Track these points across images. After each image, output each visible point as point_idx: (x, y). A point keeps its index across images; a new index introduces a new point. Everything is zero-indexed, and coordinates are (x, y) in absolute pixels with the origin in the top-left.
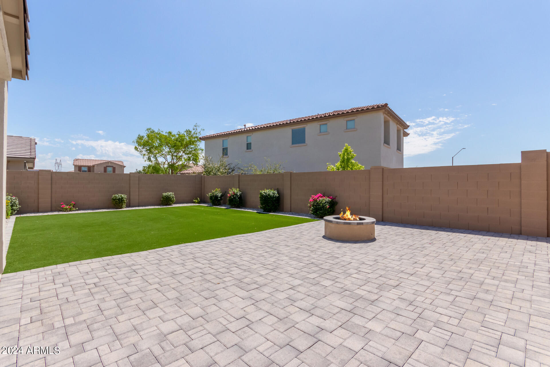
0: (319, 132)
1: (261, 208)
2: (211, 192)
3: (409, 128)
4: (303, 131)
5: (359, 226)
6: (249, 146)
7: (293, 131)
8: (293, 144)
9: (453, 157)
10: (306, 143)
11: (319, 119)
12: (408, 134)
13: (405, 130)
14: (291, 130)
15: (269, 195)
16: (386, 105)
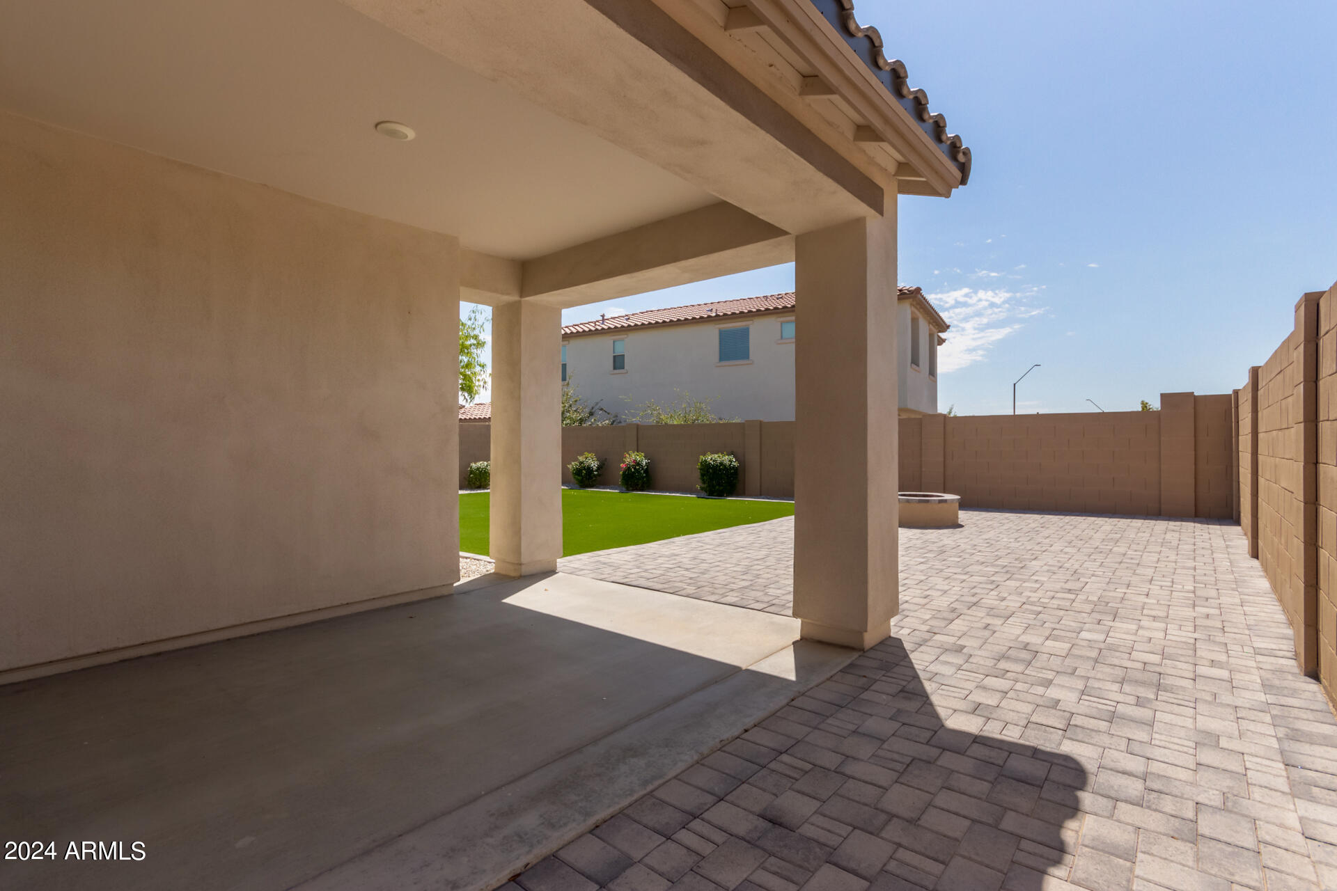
0: (780, 338)
1: (702, 489)
2: (576, 460)
3: (948, 330)
4: (745, 333)
5: (941, 505)
6: (618, 362)
7: (721, 333)
8: (721, 359)
9: (1015, 384)
10: (750, 358)
11: (780, 310)
12: (944, 341)
13: (940, 334)
14: (717, 333)
15: (721, 464)
16: (918, 290)
